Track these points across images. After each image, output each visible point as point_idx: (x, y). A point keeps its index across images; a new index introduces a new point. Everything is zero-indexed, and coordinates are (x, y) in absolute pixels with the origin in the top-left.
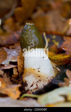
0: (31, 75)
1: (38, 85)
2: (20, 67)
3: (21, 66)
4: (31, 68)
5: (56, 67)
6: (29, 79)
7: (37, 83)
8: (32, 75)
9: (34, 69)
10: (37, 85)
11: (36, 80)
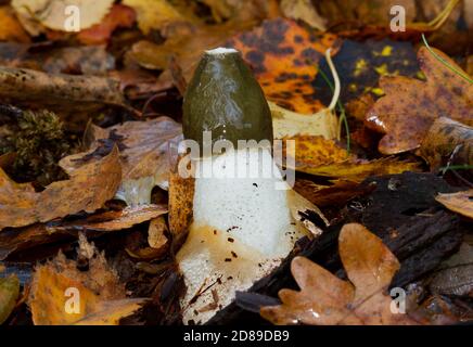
0: (202, 255)
1: (220, 294)
2: (179, 213)
3: (183, 212)
4: (207, 226)
5: (302, 220)
6: (192, 268)
7: (217, 286)
8: (206, 254)
9: (215, 232)
10: (214, 293)
11: (214, 277)
